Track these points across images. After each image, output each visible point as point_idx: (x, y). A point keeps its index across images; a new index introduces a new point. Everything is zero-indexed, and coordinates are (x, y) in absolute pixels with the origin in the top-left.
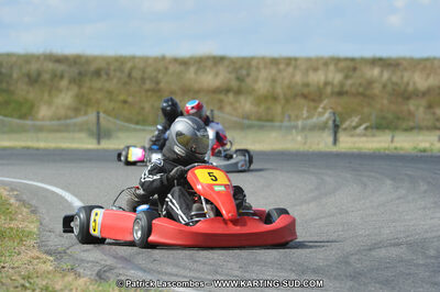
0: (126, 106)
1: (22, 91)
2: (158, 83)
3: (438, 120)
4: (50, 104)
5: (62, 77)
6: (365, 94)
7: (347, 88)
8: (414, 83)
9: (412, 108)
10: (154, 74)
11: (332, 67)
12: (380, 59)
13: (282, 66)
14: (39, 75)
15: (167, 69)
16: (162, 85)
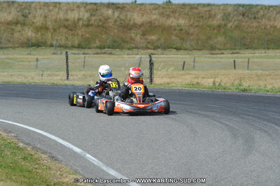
3: (149, 43)
6: (103, 26)
7: (92, 22)
8: (134, 19)
9: (133, 35)
11: (82, 9)
12: (113, 4)
13: (51, 8)
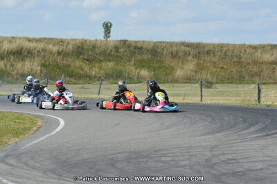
0: (223, 70)
1: (168, 61)
2: (240, 58)
4: (182, 68)
5: (189, 54)
10: (239, 53)
14: (177, 53)
15: (246, 51)
16: (243, 59)
